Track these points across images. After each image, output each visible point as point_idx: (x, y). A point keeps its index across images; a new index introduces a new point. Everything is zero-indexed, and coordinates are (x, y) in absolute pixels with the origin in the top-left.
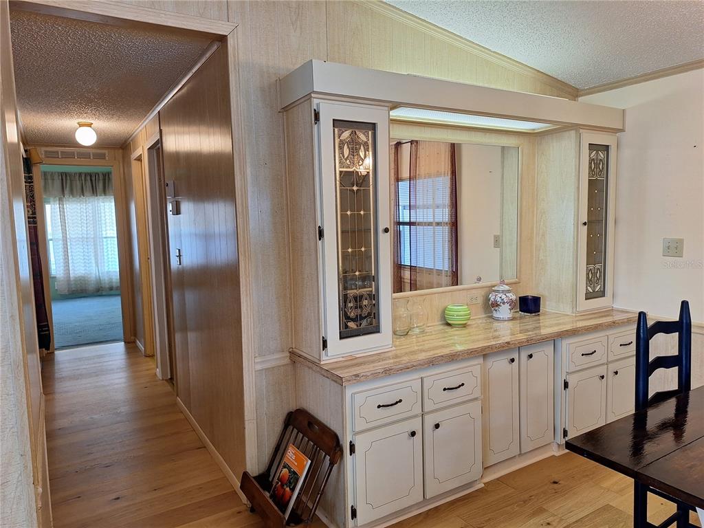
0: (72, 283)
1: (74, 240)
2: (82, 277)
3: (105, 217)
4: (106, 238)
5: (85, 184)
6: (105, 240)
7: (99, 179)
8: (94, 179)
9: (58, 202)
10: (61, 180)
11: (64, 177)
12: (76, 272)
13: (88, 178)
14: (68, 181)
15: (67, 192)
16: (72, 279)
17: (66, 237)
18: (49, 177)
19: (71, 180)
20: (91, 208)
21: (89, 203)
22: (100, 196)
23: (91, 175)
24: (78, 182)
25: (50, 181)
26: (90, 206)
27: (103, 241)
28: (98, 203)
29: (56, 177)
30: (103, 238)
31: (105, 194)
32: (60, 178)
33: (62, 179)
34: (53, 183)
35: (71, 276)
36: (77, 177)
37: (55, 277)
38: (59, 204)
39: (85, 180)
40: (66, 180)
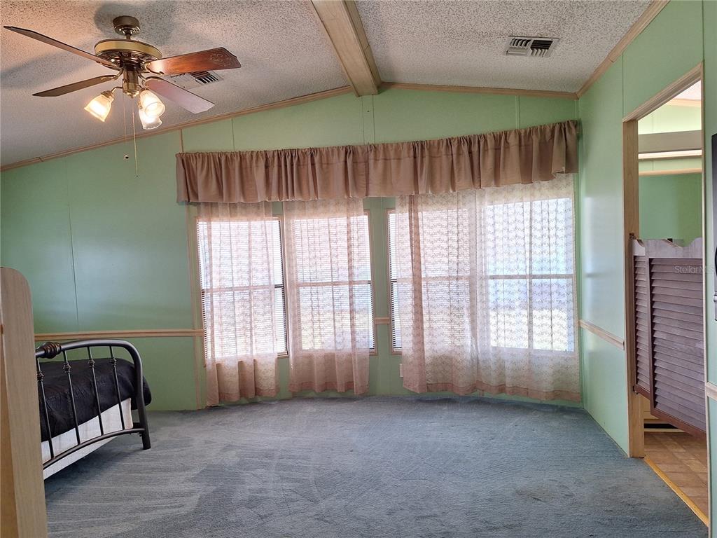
0: (428, 369)
1: (433, 283)
2: (447, 357)
3: (494, 233)
4: (493, 278)
5: (458, 162)
6: (491, 282)
7: (486, 150)
8: (475, 149)
9: (407, 208)
10: (412, 158)
11: (419, 150)
12: (436, 348)
13: (465, 148)
14: (426, 160)
15: (422, 183)
16: (427, 361)
17: (421, 278)
18: (392, 154)
19: (431, 157)
20: (466, 215)
21: (464, 204)
22: (487, 186)
23: (469, 141)
24: (444, 157)
25: (393, 163)
26: (465, 213)
27: (487, 286)
28: (481, 204)
29: (404, 153)
30: (486, 278)
31: (497, 182)
32: (412, 154)
33: (415, 157)
34: (398, 165)
35: (427, 354)
36: (443, 150)
37: (400, 354)
38: (410, 211)
39: (459, 154)
40: (422, 157)
